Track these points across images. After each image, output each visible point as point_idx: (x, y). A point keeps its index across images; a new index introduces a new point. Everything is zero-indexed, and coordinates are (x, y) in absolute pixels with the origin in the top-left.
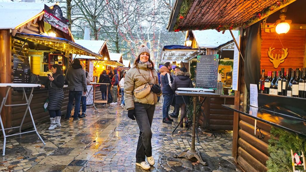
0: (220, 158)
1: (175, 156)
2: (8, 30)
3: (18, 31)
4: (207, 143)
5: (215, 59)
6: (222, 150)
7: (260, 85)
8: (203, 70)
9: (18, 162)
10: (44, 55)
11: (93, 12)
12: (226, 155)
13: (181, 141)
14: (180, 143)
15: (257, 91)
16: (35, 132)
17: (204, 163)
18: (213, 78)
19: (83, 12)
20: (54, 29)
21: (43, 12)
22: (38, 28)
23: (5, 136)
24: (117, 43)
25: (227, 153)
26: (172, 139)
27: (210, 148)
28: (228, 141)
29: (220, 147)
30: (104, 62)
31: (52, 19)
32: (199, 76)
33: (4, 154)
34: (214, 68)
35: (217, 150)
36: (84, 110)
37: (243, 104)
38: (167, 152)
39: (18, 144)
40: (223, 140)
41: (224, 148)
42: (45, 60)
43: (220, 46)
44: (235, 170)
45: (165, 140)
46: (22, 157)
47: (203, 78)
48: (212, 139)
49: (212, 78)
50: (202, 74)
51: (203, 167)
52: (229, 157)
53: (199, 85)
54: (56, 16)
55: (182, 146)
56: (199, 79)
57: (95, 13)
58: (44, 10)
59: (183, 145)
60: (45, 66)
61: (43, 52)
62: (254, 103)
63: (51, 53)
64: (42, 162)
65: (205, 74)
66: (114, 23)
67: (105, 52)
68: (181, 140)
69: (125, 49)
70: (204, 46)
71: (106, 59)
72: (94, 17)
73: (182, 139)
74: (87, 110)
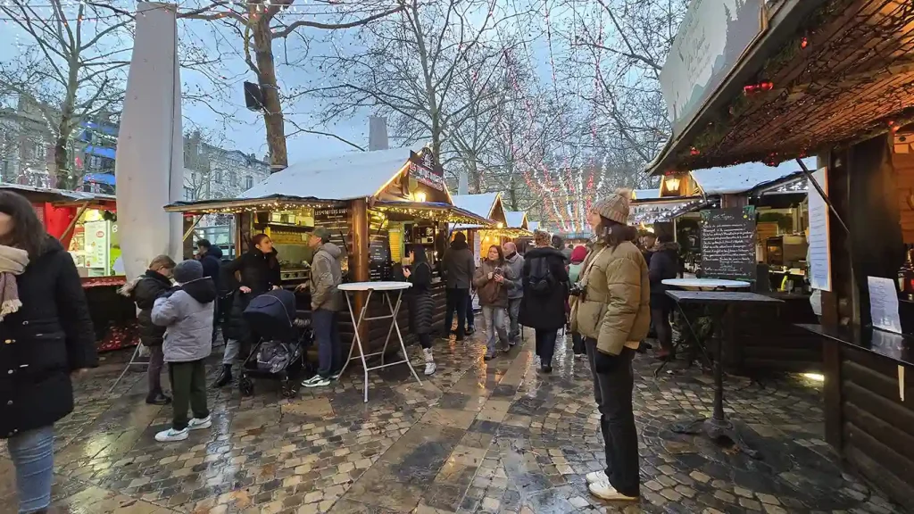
0: (790, 442)
1: (678, 430)
2: (364, 199)
3: (377, 198)
4: (743, 402)
5: (745, 217)
6: (791, 421)
7: (901, 280)
8: (717, 241)
9: (389, 416)
10: (406, 229)
11: (471, 146)
12: (806, 436)
13: (679, 394)
14: (678, 397)
15: (896, 294)
16: (406, 363)
17: (753, 452)
18: (745, 257)
19: (455, 148)
20: (422, 185)
21: (409, 163)
22: (401, 189)
23: (366, 370)
24: (512, 192)
25: (805, 431)
26: (658, 389)
27: (756, 415)
28: (798, 399)
29: (781, 414)
30: (496, 231)
31: (421, 170)
32: (708, 254)
33: (366, 400)
34: (745, 235)
35: (773, 419)
36: (471, 322)
37: (850, 323)
38: (656, 419)
39: (381, 381)
40: (785, 396)
41: (793, 416)
42: (406, 236)
43: (758, 188)
44: (841, 476)
45: (643, 390)
46: (393, 407)
47: (718, 257)
48: (756, 393)
49: (741, 257)
50: (716, 249)
51: (751, 462)
52: (813, 440)
53: (709, 271)
54: (426, 164)
55: (686, 405)
56: (708, 258)
57: (474, 147)
58: (409, 159)
59: (687, 403)
60: (406, 246)
61: (403, 223)
62: (886, 323)
63: (416, 225)
64: (425, 419)
65: (722, 249)
66: (505, 158)
67: (498, 214)
68: (680, 391)
69: (526, 201)
70: (716, 190)
71: (500, 225)
72: (472, 153)
73: (681, 388)
74: (475, 319)
